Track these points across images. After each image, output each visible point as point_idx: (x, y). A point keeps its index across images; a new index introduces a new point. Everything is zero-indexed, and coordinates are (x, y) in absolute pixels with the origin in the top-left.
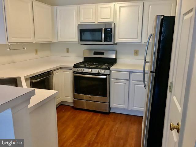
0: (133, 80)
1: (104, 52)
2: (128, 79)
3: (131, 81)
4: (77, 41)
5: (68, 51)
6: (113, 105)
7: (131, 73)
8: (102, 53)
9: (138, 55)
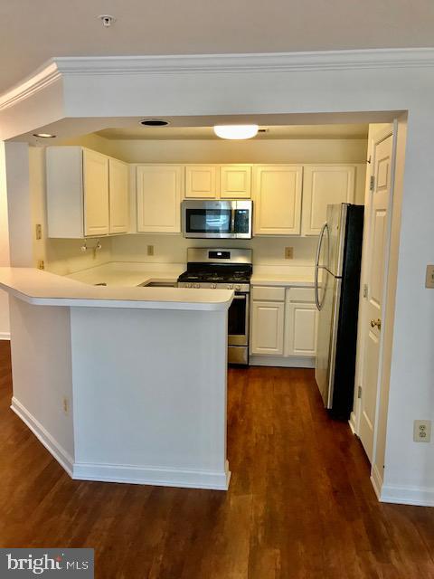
0: (291, 301)
1: (229, 253)
2: (283, 299)
3: (288, 304)
4: (179, 231)
5: (150, 251)
6: (255, 350)
7: (287, 287)
8: (226, 255)
9: (292, 258)
